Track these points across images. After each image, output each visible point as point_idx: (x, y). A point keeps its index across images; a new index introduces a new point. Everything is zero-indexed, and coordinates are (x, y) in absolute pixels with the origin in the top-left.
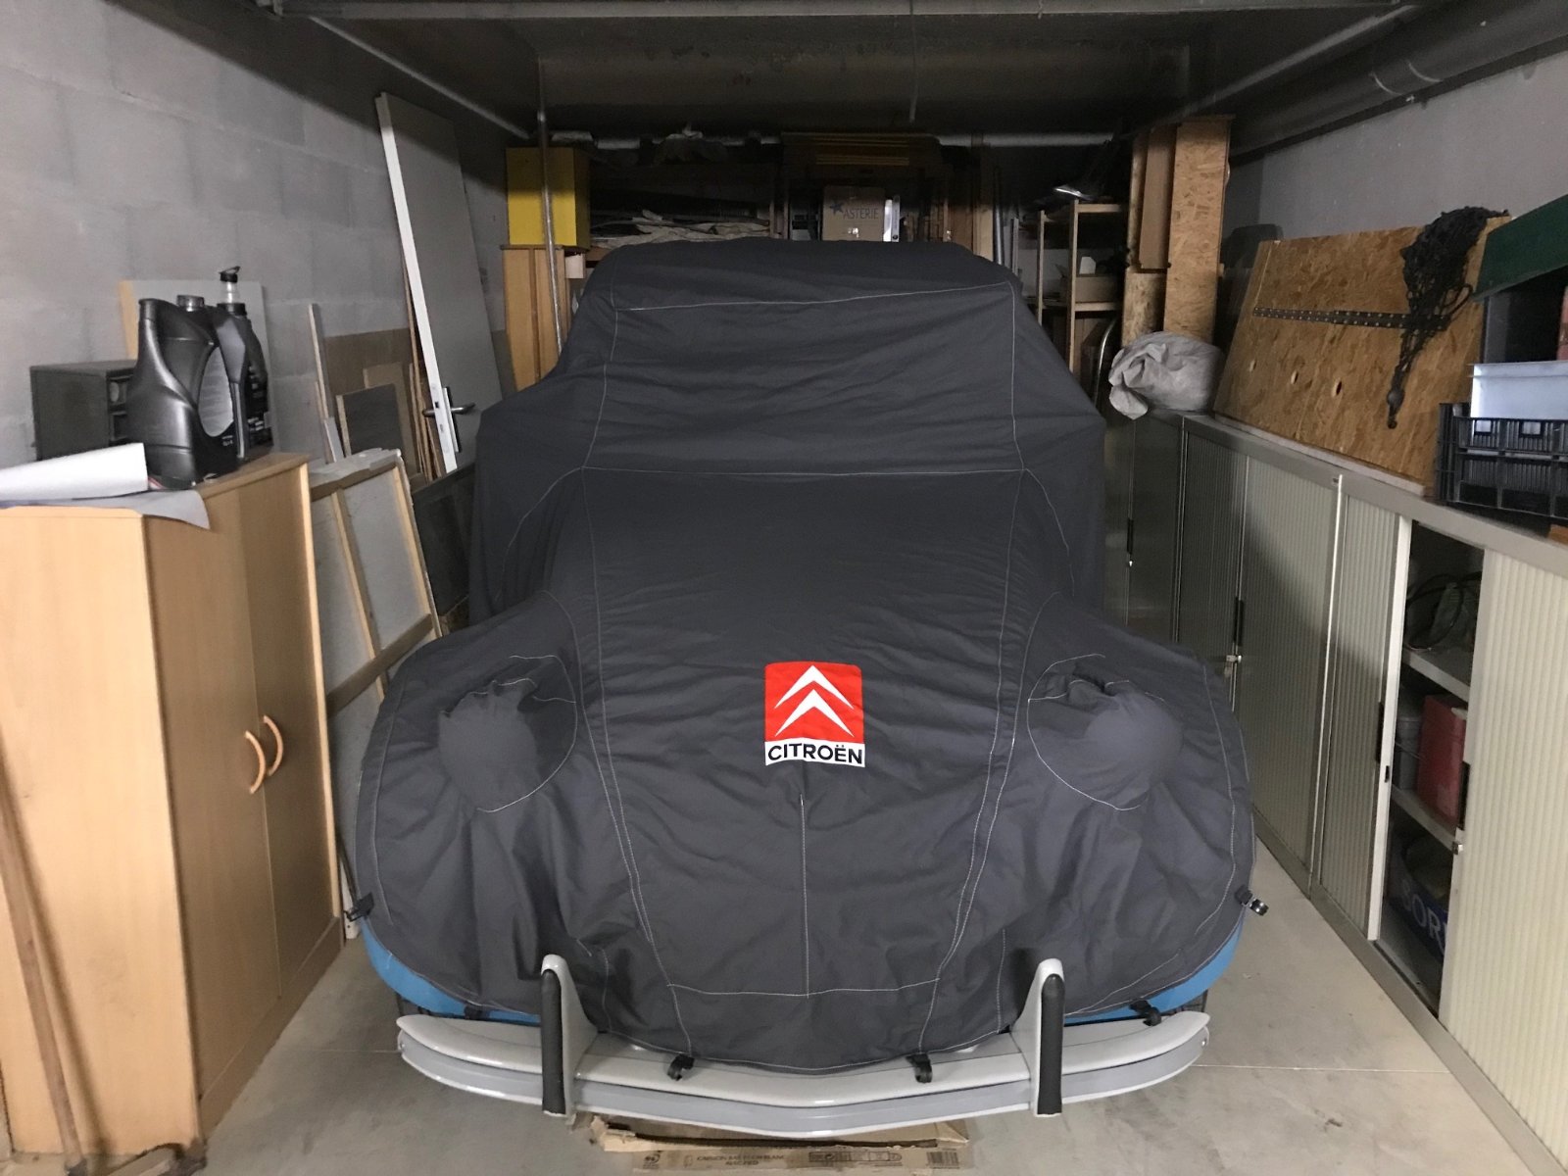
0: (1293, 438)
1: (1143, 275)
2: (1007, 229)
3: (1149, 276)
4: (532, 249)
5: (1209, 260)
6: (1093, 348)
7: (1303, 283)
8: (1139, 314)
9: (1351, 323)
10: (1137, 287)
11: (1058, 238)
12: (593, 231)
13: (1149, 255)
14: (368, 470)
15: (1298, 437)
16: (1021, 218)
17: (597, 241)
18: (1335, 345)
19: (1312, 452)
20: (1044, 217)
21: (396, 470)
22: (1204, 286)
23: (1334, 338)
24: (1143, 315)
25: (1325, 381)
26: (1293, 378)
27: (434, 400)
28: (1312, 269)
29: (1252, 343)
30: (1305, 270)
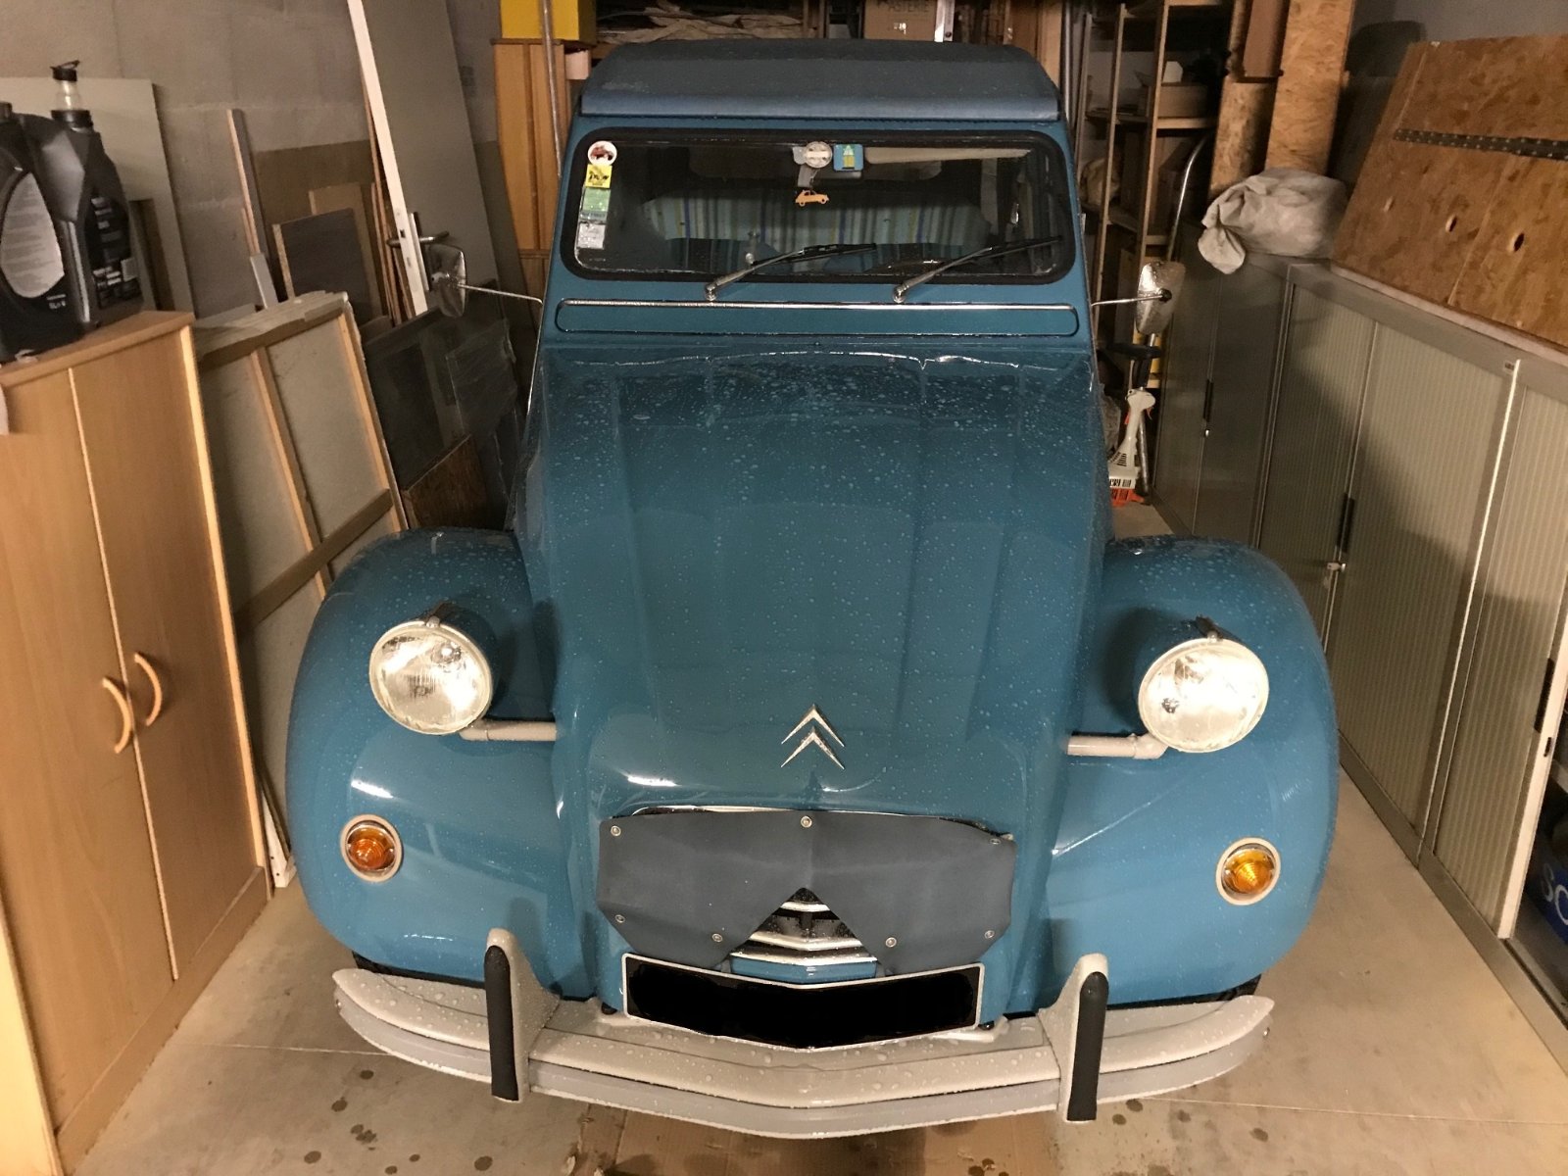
0: (1444, 303)
1: (1245, 85)
2: (1078, 27)
3: (1251, 87)
4: (528, 43)
5: (1331, 66)
6: (1174, 173)
7: (1470, 99)
8: (1236, 135)
9: (1543, 155)
10: (1236, 100)
11: (1141, 38)
12: (601, 23)
13: (1256, 61)
14: (302, 320)
15: (1451, 302)
16: (1095, 14)
17: (605, 36)
18: (1516, 184)
19: (1473, 324)
20: (1124, 13)
21: (342, 318)
22: (1323, 99)
23: (1517, 172)
24: (1240, 135)
25: (1498, 230)
26: (1449, 223)
27: (399, 228)
28: (1487, 80)
29: (1389, 176)
30: (1476, 81)
